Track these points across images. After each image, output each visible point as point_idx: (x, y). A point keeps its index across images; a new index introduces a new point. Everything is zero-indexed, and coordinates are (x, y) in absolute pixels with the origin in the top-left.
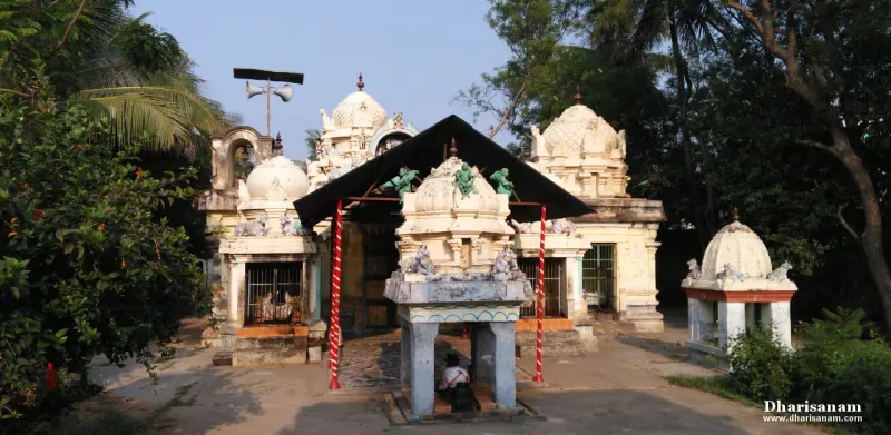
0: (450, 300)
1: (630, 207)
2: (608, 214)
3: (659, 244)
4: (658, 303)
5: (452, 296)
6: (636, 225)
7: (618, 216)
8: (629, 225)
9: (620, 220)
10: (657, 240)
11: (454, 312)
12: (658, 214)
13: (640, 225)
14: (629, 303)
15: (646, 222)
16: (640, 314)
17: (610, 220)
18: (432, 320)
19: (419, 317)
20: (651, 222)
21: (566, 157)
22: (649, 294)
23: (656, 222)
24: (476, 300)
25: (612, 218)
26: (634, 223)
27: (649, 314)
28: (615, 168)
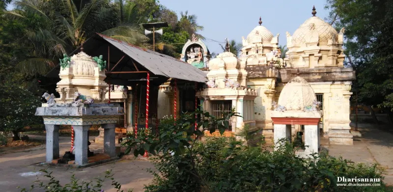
0: (51, 115)
1: (331, 72)
2: (317, 77)
3: (352, 93)
4: (350, 128)
5: (53, 113)
6: (336, 83)
7: (322, 78)
8: (331, 83)
9: (324, 80)
10: (350, 91)
11: (58, 120)
12: (351, 75)
13: (339, 83)
14: (330, 128)
15: (343, 81)
16: (337, 134)
17: (316, 81)
18: (51, 123)
19: (47, 122)
20: (346, 81)
21: (299, 47)
22: (344, 123)
23: (349, 80)
24: (60, 115)
25: (318, 79)
26: (334, 81)
27: (344, 134)
28: (329, 50)
